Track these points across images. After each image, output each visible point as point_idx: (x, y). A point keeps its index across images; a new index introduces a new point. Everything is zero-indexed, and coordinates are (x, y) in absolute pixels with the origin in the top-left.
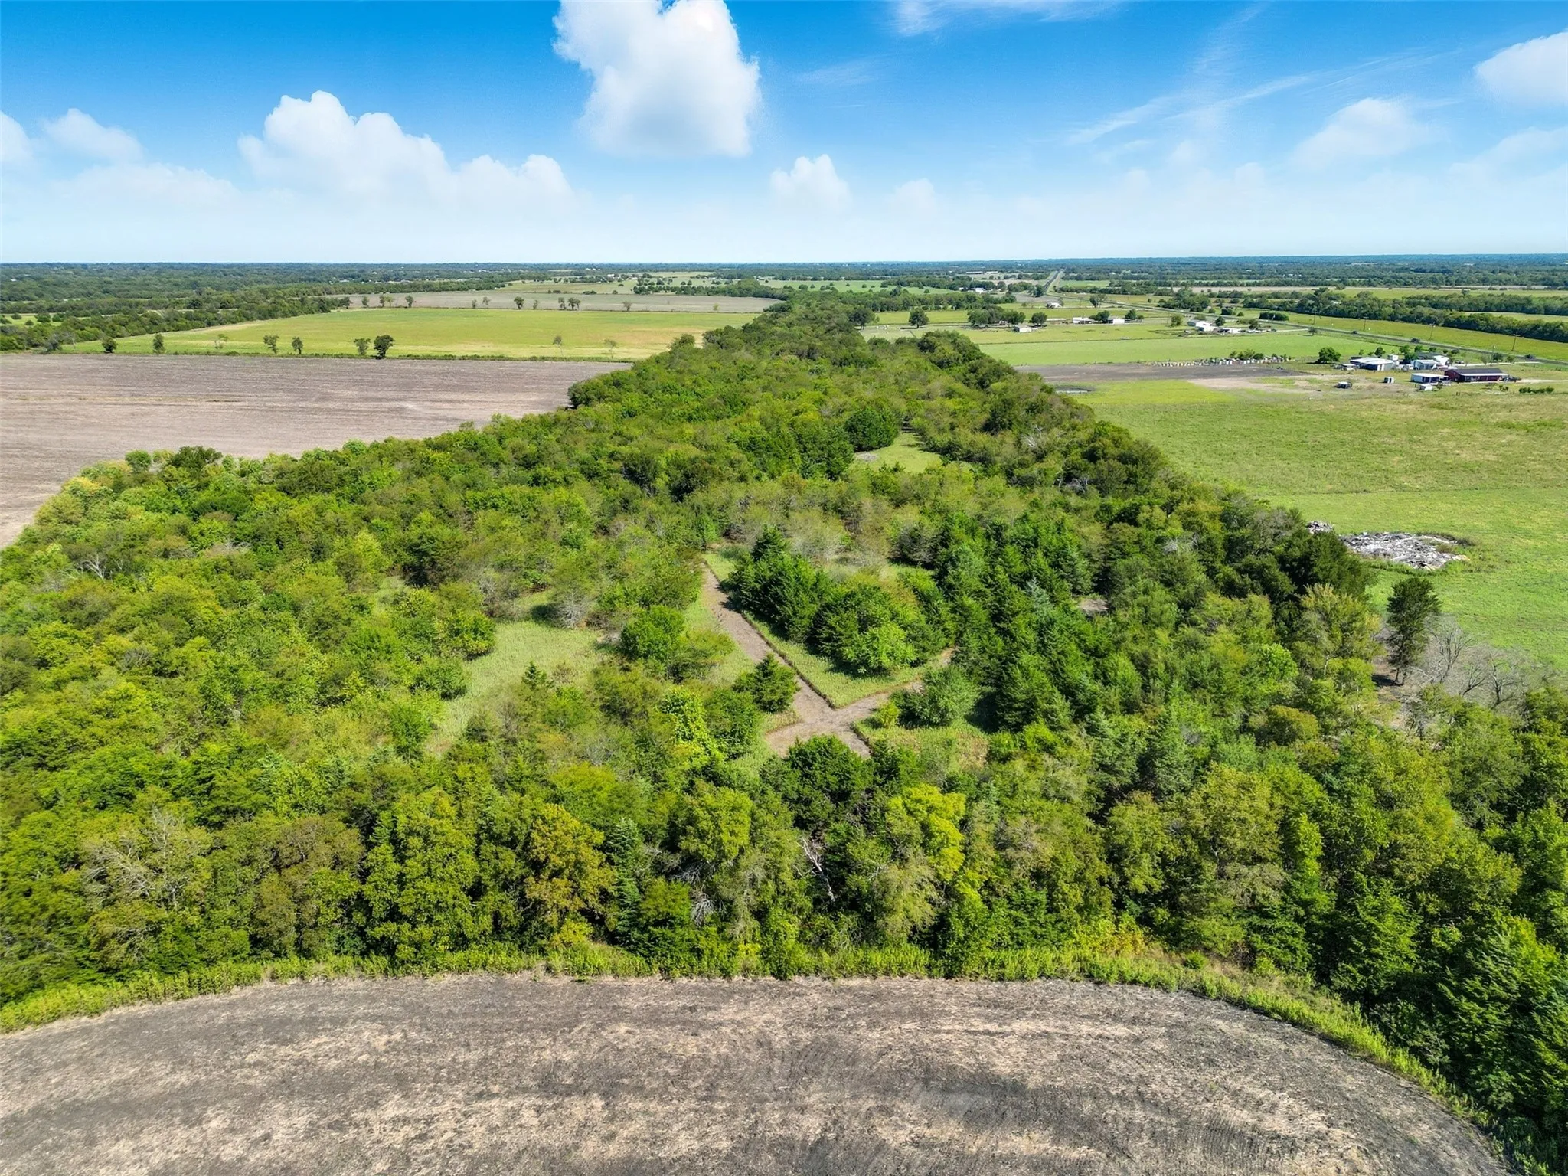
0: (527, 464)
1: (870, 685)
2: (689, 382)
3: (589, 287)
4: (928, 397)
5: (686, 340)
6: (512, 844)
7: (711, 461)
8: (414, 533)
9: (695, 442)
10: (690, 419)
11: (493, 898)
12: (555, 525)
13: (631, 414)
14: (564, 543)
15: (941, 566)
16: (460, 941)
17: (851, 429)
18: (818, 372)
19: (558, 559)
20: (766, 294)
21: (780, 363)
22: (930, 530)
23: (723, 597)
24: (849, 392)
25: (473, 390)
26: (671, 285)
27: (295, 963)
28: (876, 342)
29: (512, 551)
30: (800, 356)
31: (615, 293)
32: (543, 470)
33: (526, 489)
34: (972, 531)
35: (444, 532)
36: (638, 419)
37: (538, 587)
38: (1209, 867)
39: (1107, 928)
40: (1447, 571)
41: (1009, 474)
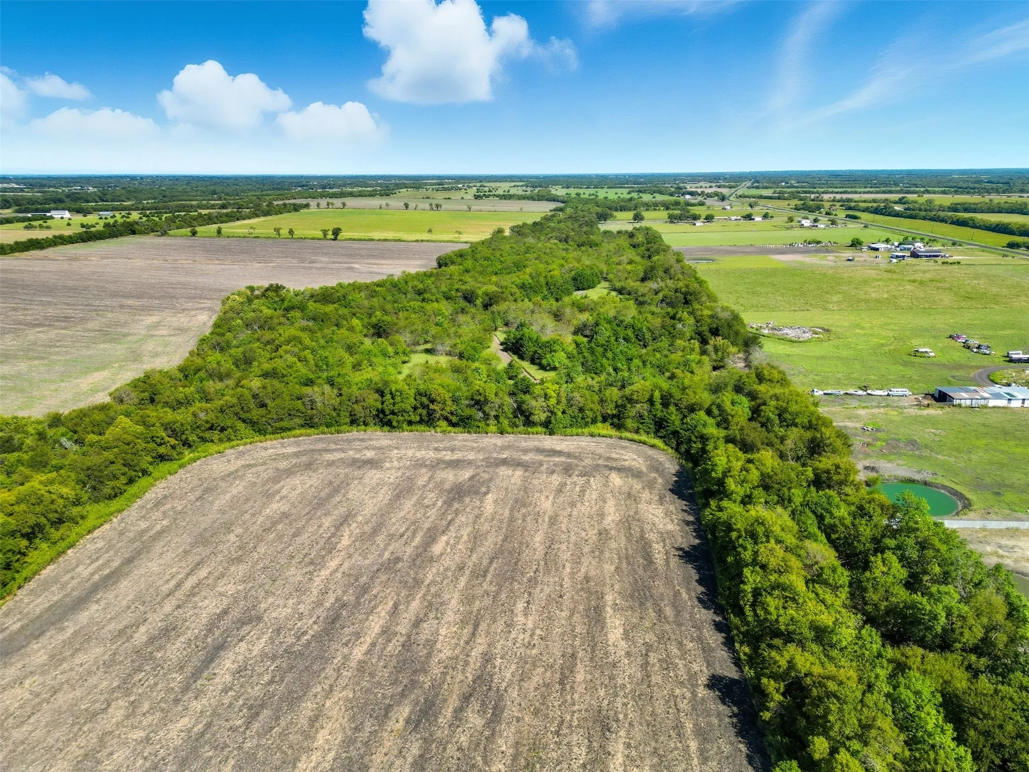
0: (419, 293)
1: (550, 373)
2: (498, 255)
3: (446, 194)
4: (619, 264)
5: (500, 231)
6: (425, 396)
7: (502, 293)
8: (374, 320)
9: (497, 285)
10: (496, 274)
11: (420, 411)
12: (433, 317)
13: (467, 271)
14: (437, 324)
15: (592, 336)
16: (410, 423)
17: (574, 279)
18: (567, 250)
19: (434, 330)
20: (554, 199)
21: (548, 245)
22: (591, 322)
23: (501, 347)
24: (579, 260)
25: (385, 258)
26: (497, 193)
27: (363, 427)
28: (606, 232)
29: (416, 326)
30: (560, 241)
31: (462, 198)
32: (426, 296)
33: (419, 303)
34: (609, 322)
35: (388, 318)
36: (471, 274)
37: (426, 342)
38: (629, 406)
39: (599, 425)
40: (809, 341)
41: (637, 299)
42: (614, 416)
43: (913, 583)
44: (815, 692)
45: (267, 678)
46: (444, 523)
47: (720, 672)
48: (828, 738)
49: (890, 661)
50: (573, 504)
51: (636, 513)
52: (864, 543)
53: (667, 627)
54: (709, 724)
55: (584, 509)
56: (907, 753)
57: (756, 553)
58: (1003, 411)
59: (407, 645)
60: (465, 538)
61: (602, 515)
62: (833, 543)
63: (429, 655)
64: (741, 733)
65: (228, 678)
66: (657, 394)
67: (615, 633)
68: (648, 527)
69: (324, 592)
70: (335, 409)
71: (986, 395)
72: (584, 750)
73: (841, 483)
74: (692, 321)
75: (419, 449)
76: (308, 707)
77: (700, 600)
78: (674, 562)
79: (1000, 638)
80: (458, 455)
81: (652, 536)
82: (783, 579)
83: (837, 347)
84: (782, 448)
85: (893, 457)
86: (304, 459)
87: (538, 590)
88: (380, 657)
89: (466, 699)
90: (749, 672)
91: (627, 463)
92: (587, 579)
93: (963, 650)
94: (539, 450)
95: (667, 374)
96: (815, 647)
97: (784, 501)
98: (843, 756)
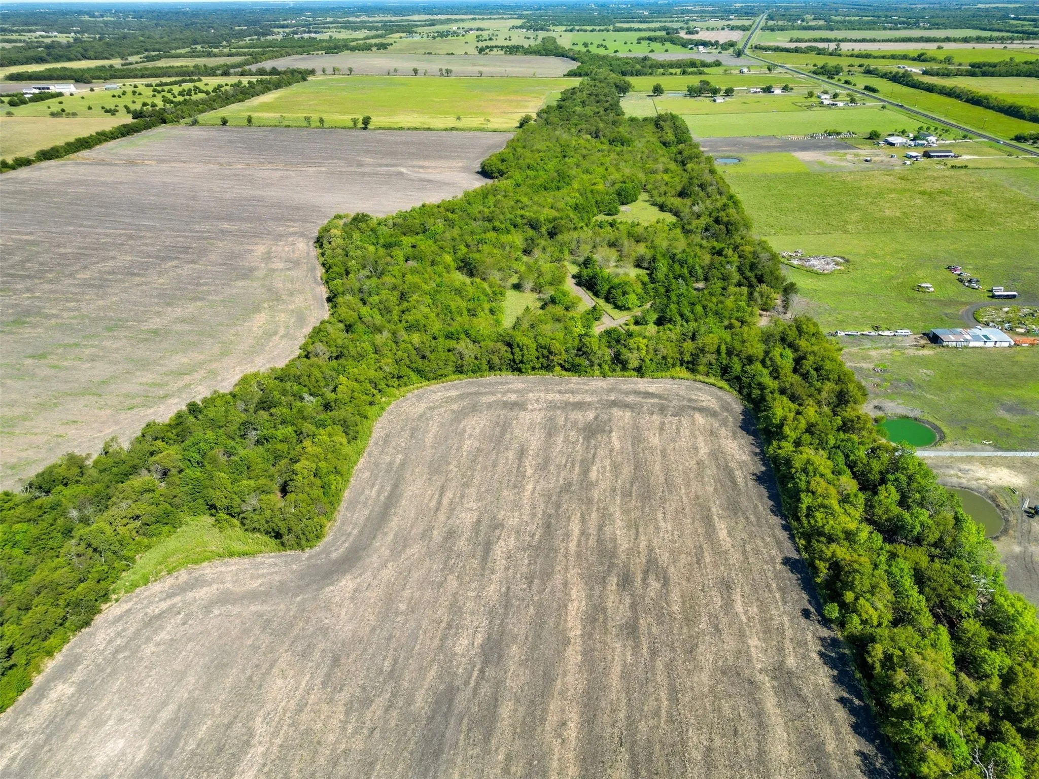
0: (488, 220)
1: (625, 313)
3: (447, 46)
4: (656, 172)
5: (527, 118)
6: (546, 349)
8: (461, 255)
9: (552, 206)
10: (546, 189)
11: (541, 360)
12: (512, 253)
15: (651, 271)
16: (533, 369)
17: (618, 192)
18: (602, 151)
19: (516, 267)
20: (563, 55)
21: (582, 141)
22: (649, 256)
23: (574, 281)
24: (618, 168)
26: (499, 42)
27: (499, 372)
28: (631, 119)
30: (592, 136)
31: (466, 53)
32: (496, 223)
33: (493, 234)
34: (664, 256)
36: (524, 189)
37: (510, 277)
38: (701, 355)
39: (678, 368)
40: (832, 273)
41: (683, 228)
42: (688, 362)
43: (903, 502)
44: (846, 569)
45: (526, 562)
46: (590, 456)
47: (789, 555)
48: (854, 592)
49: (887, 552)
50: (673, 440)
51: (719, 446)
52: (875, 476)
53: (753, 529)
54: (785, 584)
55: (683, 443)
56: (894, 599)
57: (808, 483)
58: (979, 351)
59: (600, 541)
60: (608, 468)
61: (696, 449)
62: (855, 476)
63: (615, 547)
64: (804, 589)
65: (504, 562)
66: (723, 347)
67: (723, 534)
68: (730, 458)
69: (533, 507)
70: (476, 358)
71: (968, 337)
72: (719, 599)
73: (860, 429)
74: (735, 258)
75: (547, 391)
76: (558, 578)
77: (772, 511)
78: (751, 484)
79: (948, 540)
80: (578, 398)
81: (733, 465)
82: (826, 502)
83: (854, 280)
84: (818, 397)
85: (895, 396)
86: (466, 402)
87: (668, 505)
88: (587, 549)
89: (646, 572)
90: (805, 556)
91: (704, 404)
92: (698, 497)
93: (928, 545)
94: (636, 393)
95: (726, 323)
96: (846, 544)
97: (822, 444)
98: (862, 601)
